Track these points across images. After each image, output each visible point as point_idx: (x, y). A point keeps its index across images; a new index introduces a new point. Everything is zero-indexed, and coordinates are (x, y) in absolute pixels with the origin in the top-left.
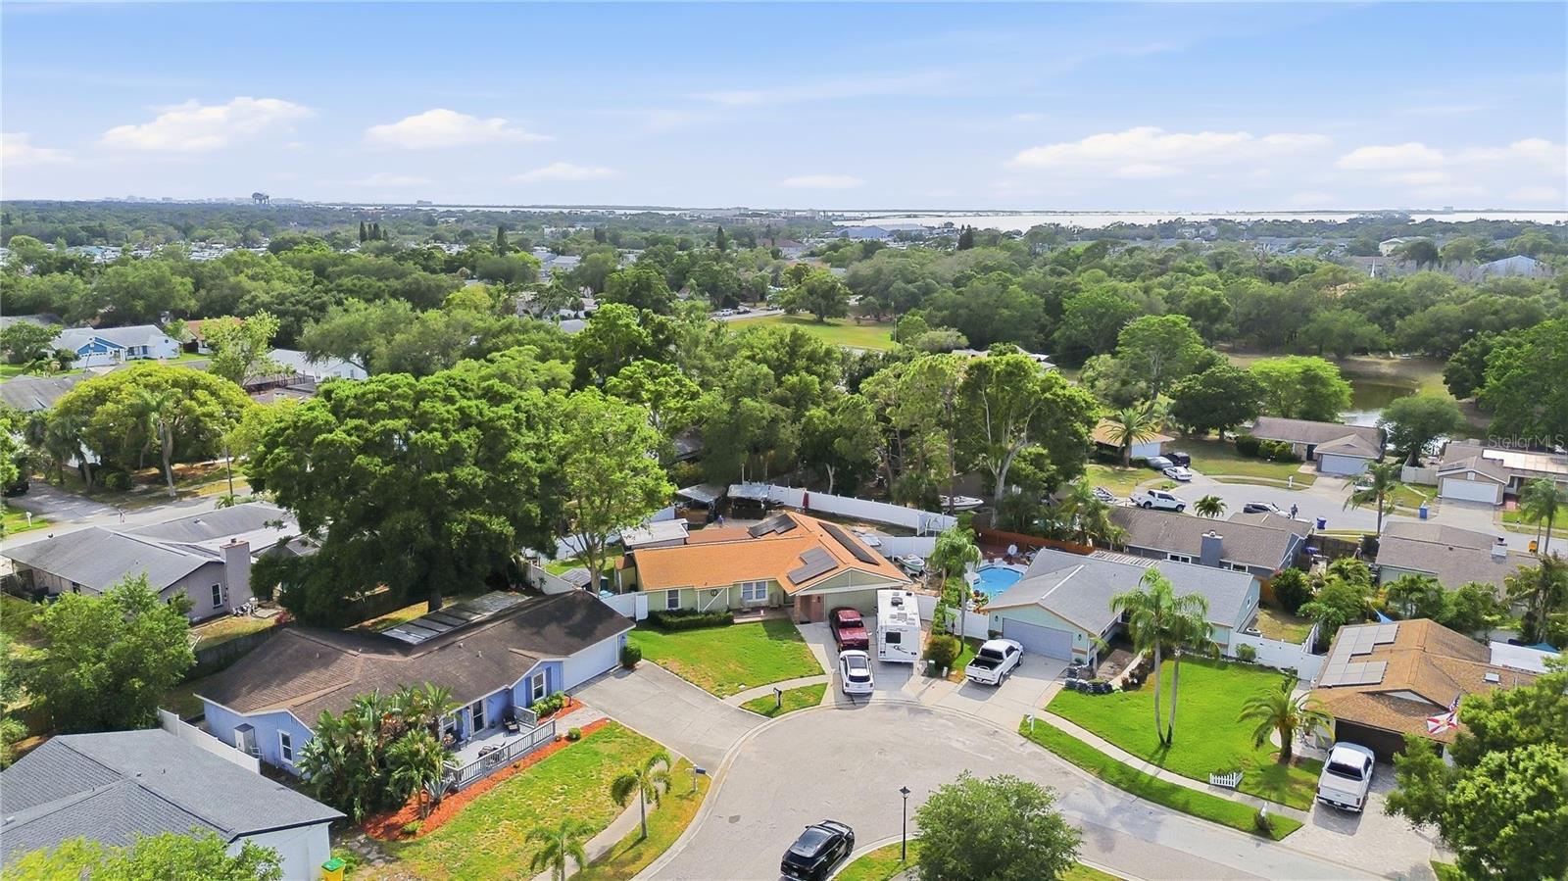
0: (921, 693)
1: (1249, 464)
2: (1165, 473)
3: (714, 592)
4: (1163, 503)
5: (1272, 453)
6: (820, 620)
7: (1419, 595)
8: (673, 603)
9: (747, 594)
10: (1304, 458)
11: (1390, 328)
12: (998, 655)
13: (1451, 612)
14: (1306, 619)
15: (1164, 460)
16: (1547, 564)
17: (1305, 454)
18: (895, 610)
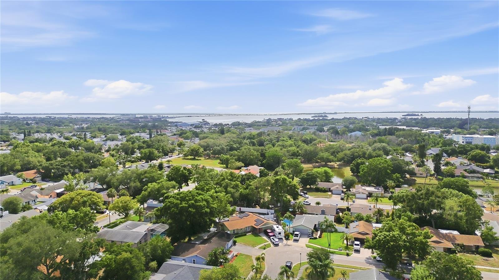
0: (287, 243)
1: (318, 193)
2: (303, 196)
3: (241, 229)
4: (306, 203)
5: (322, 190)
6: (262, 232)
7: (360, 217)
8: (234, 232)
9: (247, 229)
10: (329, 191)
11: (335, 156)
12: (298, 235)
13: (365, 219)
14: (343, 223)
15: (302, 194)
16: (378, 210)
17: (329, 190)
18: (278, 229)
